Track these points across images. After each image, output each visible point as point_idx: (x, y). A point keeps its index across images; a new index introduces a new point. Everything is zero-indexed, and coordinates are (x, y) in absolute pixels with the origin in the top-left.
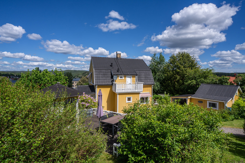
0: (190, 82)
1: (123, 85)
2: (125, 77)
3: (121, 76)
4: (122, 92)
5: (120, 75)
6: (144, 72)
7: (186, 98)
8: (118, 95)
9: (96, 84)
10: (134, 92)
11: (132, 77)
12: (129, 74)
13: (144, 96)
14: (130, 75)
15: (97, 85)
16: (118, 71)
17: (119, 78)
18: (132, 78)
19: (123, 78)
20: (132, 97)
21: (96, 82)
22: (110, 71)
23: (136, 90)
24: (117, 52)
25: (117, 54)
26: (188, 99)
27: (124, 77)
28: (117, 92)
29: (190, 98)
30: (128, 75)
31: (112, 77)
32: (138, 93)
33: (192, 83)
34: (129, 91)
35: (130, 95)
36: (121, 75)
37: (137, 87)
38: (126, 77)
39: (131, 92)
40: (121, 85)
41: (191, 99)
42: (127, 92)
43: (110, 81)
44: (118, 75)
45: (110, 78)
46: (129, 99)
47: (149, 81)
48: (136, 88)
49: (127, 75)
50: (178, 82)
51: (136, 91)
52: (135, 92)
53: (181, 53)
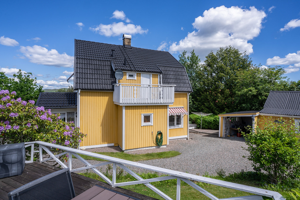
0: (246, 90)
1: (135, 88)
2: (139, 75)
3: (131, 73)
4: (132, 104)
5: (128, 70)
6: (174, 69)
7: (251, 116)
8: (124, 110)
9: (78, 87)
10: (157, 103)
11: (151, 76)
12: (147, 70)
13: (175, 113)
14: (149, 72)
15: (80, 89)
16: (124, 64)
17: (127, 76)
18: (151, 78)
19: (136, 78)
20: (153, 115)
21: (78, 82)
22: (109, 64)
23: (161, 99)
24: (125, 35)
25: (124, 39)
26: (255, 117)
27: (137, 76)
28: (121, 102)
29: (258, 115)
30: (145, 71)
31: (113, 75)
32: (165, 107)
33: (250, 92)
34: (146, 102)
35: (149, 110)
36: (131, 70)
37: (163, 94)
38: (141, 75)
39: (151, 103)
40: (130, 87)
41: (259, 117)
42: (144, 104)
43: (109, 82)
44: (124, 70)
45: (108, 77)
46: (147, 119)
47: (182, 85)
48: (161, 96)
49: (143, 71)
50: (222, 92)
51: (162, 101)
52: (159, 103)
53: (225, 49)
